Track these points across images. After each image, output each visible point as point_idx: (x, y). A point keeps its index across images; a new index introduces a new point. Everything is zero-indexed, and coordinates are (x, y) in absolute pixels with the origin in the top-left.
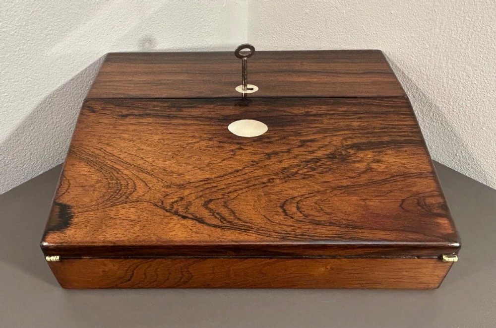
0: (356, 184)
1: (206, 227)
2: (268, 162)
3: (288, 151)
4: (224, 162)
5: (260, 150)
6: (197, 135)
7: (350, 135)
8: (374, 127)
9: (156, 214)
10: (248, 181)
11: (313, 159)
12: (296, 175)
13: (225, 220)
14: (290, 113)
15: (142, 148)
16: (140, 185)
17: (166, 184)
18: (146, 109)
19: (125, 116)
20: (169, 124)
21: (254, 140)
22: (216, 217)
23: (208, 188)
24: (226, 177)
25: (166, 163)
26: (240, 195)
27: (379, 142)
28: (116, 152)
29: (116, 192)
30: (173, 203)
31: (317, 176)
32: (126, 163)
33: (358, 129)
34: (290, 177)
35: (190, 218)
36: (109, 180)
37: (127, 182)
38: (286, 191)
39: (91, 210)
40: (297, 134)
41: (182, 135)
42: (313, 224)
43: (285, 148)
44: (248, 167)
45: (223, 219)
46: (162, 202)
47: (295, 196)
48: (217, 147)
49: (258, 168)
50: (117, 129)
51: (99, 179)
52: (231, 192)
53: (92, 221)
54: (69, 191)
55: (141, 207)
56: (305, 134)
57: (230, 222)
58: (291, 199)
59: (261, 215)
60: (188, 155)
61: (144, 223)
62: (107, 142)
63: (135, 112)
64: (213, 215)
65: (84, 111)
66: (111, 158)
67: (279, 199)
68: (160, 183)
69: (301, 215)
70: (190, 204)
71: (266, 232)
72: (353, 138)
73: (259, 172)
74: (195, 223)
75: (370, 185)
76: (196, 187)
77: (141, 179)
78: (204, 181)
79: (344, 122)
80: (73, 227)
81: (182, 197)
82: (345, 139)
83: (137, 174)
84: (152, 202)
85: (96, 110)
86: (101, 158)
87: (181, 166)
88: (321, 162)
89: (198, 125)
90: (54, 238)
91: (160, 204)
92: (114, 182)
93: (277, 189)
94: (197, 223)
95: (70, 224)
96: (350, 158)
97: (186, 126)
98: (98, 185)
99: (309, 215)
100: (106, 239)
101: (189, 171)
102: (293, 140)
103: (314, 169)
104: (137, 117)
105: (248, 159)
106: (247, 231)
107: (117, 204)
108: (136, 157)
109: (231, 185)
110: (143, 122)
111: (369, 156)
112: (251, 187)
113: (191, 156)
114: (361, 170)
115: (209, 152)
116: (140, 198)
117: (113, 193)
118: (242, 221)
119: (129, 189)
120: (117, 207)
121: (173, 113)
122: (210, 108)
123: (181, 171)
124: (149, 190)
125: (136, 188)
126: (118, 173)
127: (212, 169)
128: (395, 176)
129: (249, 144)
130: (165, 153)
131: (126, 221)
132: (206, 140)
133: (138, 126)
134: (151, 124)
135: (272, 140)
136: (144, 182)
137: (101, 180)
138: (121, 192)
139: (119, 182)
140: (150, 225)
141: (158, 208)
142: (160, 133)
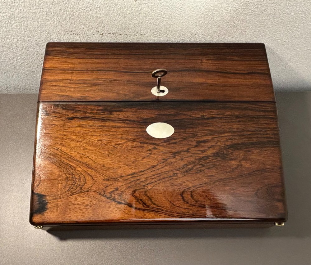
0: (230, 177)
1: (134, 210)
2: (173, 160)
3: (188, 151)
4: (144, 159)
5: (169, 149)
6: (124, 136)
7: (230, 137)
8: (248, 130)
9: (101, 201)
10: (160, 175)
11: (204, 157)
12: (191, 171)
13: (145, 205)
14: (191, 116)
15: (86, 148)
16: (88, 178)
17: (106, 178)
18: (86, 112)
19: (71, 119)
20: (104, 126)
21: (165, 141)
22: (140, 203)
23: (134, 180)
24: (146, 172)
25: (104, 160)
26: (155, 186)
27: (250, 143)
28: (68, 151)
29: (73, 184)
30: (111, 192)
31: (206, 171)
32: (77, 160)
33: (237, 132)
34: (188, 172)
35: (123, 204)
37: (79, 176)
38: (185, 182)
39: (58, 198)
40: (194, 135)
41: (114, 136)
42: (201, 207)
43: (186, 148)
44: (160, 163)
45: (144, 204)
47: (190, 186)
48: (139, 147)
49: (167, 164)
50: (67, 131)
51: (61, 174)
52: (149, 184)
53: (60, 206)
54: (41, 183)
55: (91, 196)
56: (200, 135)
57: (149, 206)
58: (187, 188)
59: (168, 200)
60: (119, 154)
61: (94, 208)
62: (61, 142)
63: (78, 115)
64: (138, 201)
66: (66, 156)
67: (180, 189)
68: (101, 177)
69: (193, 201)
70: (122, 193)
71: (171, 213)
72: (232, 140)
73: (167, 168)
74: (126, 207)
75: (239, 178)
76: (126, 180)
77: (88, 174)
78: (131, 175)
79: (228, 125)
80: (49, 211)
81: (117, 188)
82: (227, 141)
83: (85, 170)
84: (98, 191)
85: (49, 113)
86: (59, 156)
87: (115, 163)
88: (209, 160)
89: (124, 128)
90: (38, 219)
91: (103, 193)
92: (71, 176)
93: (179, 181)
94: (128, 207)
95: (47, 209)
96: (228, 156)
97: (116, 129)
98: (60, 179)
99: (199, 201)
100: (71, 219)
101: (120, 168)
102: (192, 141)
103: (203, 166)
104: (80, 120)
105: (160, 157)
106: (160, 213)
107: (75, 193)
108: (83, 156)
109: (149, 178)
110: (86, 125)
111: (241, 155)
112: (162, 180)
113: (121, 155)
114: (234, 166)
115: (134, 151)
116: (89, 189)
117: (71, 185)
118: (156, 205)
119: (81, 182)
120: (75, 195)
121: (107, 116)
122: (133, 112)
123: (115, 167)
124: (94, 182)
125: (86, 181)
126: (73, 169)
127: (136, 166)
128: (256, 171)
129: (161, 144)
130: (103, 152)
131: (82, 206)
132: (131, 141)
133: (82, 128)
134: (91, 126)
135: (177, 141)
136: (91, 176)
137: (62, 175)
138: (76, 184)
139: (74, 176)
140: (98, 208)
141: (102, 196)
142: (98, 135)
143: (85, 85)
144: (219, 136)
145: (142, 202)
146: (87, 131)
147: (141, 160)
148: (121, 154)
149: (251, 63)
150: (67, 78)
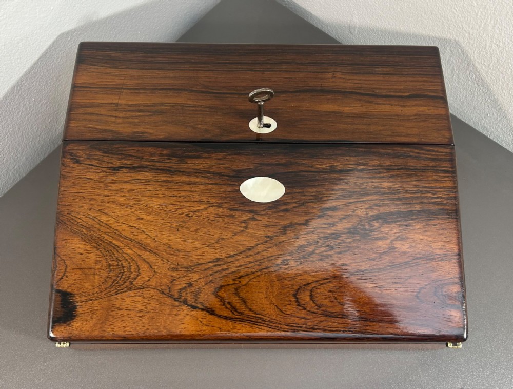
0: (375, 267)
1: (217, 319)
2: (283, 238)
3: (306, 224)
4: (236, 237)
5: (275, 221)
6: (204, 198)
7: (377, 202)
8: (406, 191)
9: (164, 303)
10: (260, 262)
11: (334, 234)
12: (312, 256)
13: (236, 310)
14: (312, 167)
15: (141, 217)
16: (144, 267)
17: (173, 266)
18: (141, 159)
19: (116, 169)
20: (171, 182)
21: (269, 207)
22: (227, 308)
23: (218, 271)
24: (238, 257)
25: (171, 238)
26: (252, 280)
27: (409, 211)
28: (111, 222)
29: (118, 277)
30: (181, 290)
31: (336, 257)
32: (125, 237)
33: (388, 193)
34: (305, 258)
35: (200, 309)
36: (109, 260)
37: (129, 263)
38: (301, 275)
39: (94, 298)
40: (318, 199)
41: (187, 199)
42: (326, 315)
43: (303, 219)
44: (262, 243)
45: (234, 309)
46: (170, 288)
47: (310, 281)
48: (227, 216)
49: (272, 245)
50: (110, 189)
51: (99, 259)
52: (243, 276)
53: (98, 312)
54: (67, 274)
55: (148, 296)
56: (326, 199)
57: (241, 313)
58: (305, 285)
59: (273, 304)
60: (195, 228)
61: (152, 314)
62: (99, 208)
63: (128, 162)
64: (224, 305)
65: (65, 160)
66: (108, 231)
67: (293, 285)
68: (165, 265)
69: (314, 305)
70: (199, 291)
71: (278, 325)
72: (380, 206)
73: (273, 251)
74: (205, 314)
75: (389, 269)
76: (205, 270)
77: (144, 260)
78: (214, 262)
79: (373, 182)
80: (79, 318)
81: (190, 283)
82: (370, 208)
83: (139, 253)
84: (159, 288)
85: (80, 159)
86: (97, 231)
87: (188, 242)
88: (341, 239)
89: (204, 185)
90: (61, 332)
91: (167, 291)
92: (115, 263)
94: (207, 314)
95: (75, 316)
96: (373, 233)
97: (191, 186)
98: (97, 267)
99: (322, 305)
100: (115, 333)
101: (197, 250)
102: (313, 208)
103: (331, 248)
104: (131, 171)
105: (261, 233)
106: (259, 324)
107: (122, 291)
108: (135, 229)
109: (243, 268)
110: (140, 179)
111: (394, 231)
112: (264, 270)
113: (197, 229)
114: (383, 250)
115: (219, 223)
116: (145, 284)
117: (115, 278)
118: (253, 311)
119: (132, 273)
120: (122, 294)
121: (175, 166)
122: (219, 159)
123: (188, 249)
124: (154, 273)
125: (140, 271)
126: (118, 252)
127: (221, 247)
128: (417, 258)
129: (262, 213)
130: (170, 225)
131: (133, 312)
132: (215, 206)
133: (134, 185)
134: (149, 182)
135: (289, 207)
136: (148, 263)
137: (100, 261)
138: (124, 276)
139: (120, 263)
140: (158, 316)
141: (166, 296)
142: (161, 196)
143: (141, 114)
144: (358, 200)
145: (231, 306)
146: (143, 190)
147: (231, 238)
148: (198, 227)
149: (416, 79)
150: (110, 101)
